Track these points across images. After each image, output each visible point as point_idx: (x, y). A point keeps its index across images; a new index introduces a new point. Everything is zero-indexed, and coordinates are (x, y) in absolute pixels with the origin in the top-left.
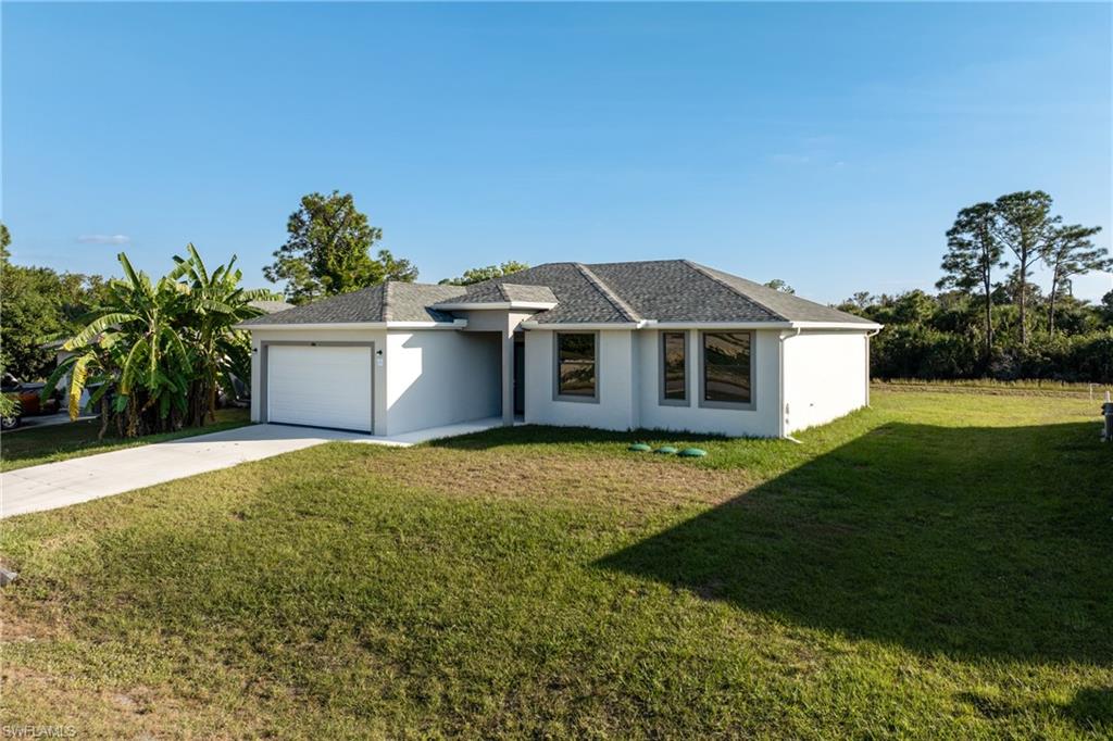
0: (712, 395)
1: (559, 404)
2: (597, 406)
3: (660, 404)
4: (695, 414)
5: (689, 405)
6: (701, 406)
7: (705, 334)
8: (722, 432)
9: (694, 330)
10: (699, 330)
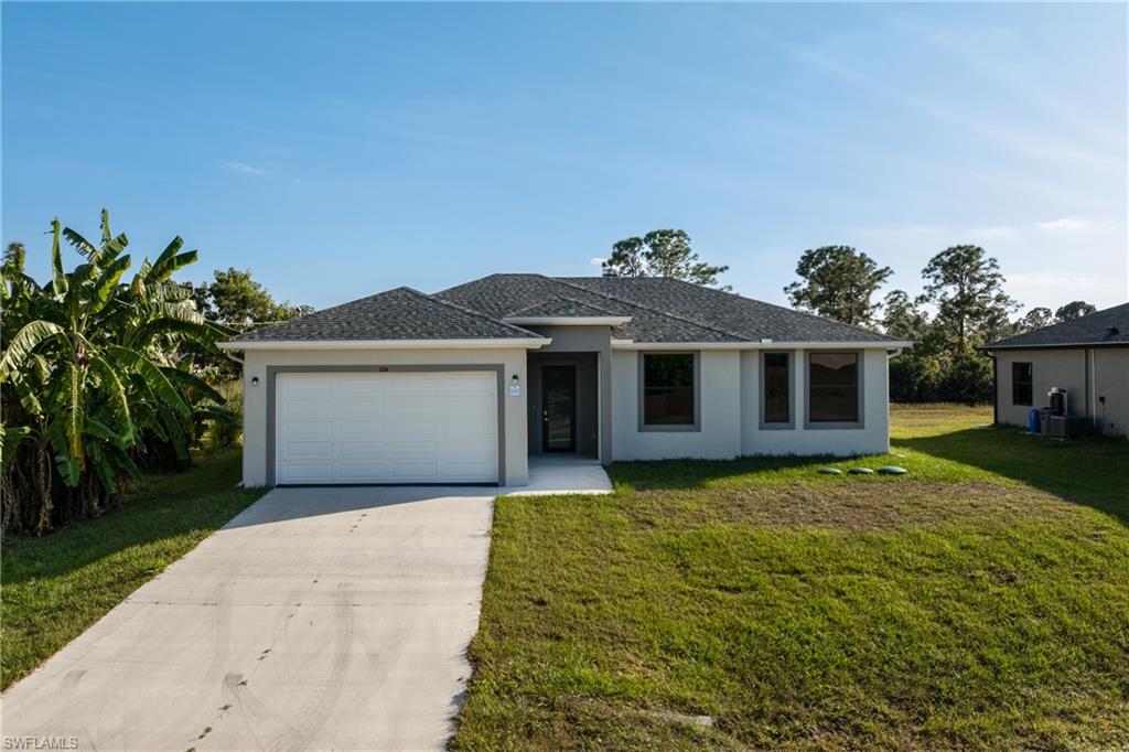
0: (817, 416)
1: (646, 434)
2: (697, 434)
3: (761, 428)
4: (800, 436)
5: (793, 428)
6: (806, 428)
7: (810, 353)
8: (830, 452)
9: (799, 349)
10: (806, 350)
